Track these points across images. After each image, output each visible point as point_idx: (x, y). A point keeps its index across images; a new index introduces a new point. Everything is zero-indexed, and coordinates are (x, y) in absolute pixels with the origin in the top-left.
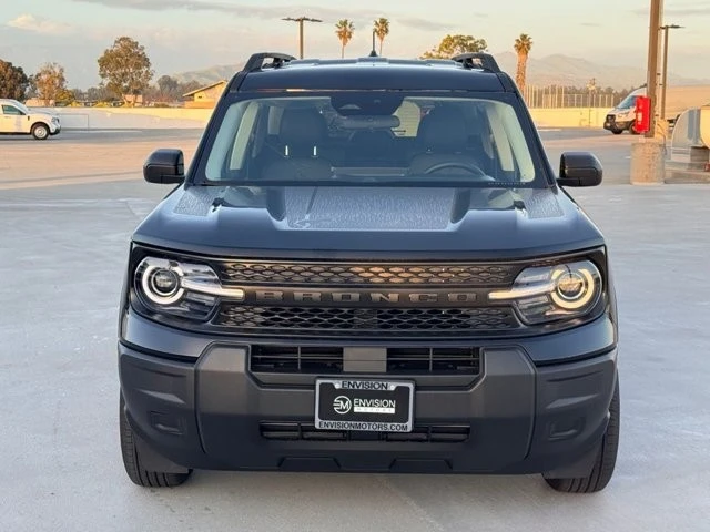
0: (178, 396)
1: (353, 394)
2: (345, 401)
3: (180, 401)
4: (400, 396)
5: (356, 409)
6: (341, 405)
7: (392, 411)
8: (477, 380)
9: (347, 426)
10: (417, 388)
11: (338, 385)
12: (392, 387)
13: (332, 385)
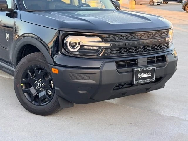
0: (94, 81)
1: (142, 72)
2: (140, 74)
3: (95, 82)
4: (152, 71)
5: (143, 77)
6: (140, 76)
7: (150, 75)
8: (166, 64)
9: (141, 82)
10: (156, 68)
11: (139, 70)
12: (151, 68)
13: (138, 70)
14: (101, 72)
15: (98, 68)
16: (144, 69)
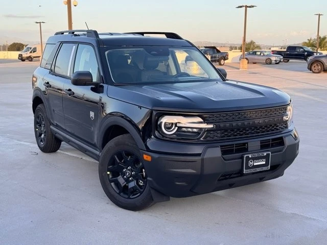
0: (193, 170)
1: (254, 159)
2: (251, 161)
3: (195, 172)
4: (267, 157)
5: (255, 164)
6: (251, 163)
7: (264, 163)
8: (284, 148)
9: (253, 171)
10: (272, 153)
11: (250, 157)
12: (265, 154)
14: (203, 160)
15: (199, 155)
16: (256, 155)
